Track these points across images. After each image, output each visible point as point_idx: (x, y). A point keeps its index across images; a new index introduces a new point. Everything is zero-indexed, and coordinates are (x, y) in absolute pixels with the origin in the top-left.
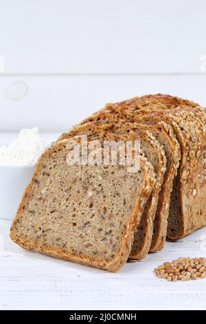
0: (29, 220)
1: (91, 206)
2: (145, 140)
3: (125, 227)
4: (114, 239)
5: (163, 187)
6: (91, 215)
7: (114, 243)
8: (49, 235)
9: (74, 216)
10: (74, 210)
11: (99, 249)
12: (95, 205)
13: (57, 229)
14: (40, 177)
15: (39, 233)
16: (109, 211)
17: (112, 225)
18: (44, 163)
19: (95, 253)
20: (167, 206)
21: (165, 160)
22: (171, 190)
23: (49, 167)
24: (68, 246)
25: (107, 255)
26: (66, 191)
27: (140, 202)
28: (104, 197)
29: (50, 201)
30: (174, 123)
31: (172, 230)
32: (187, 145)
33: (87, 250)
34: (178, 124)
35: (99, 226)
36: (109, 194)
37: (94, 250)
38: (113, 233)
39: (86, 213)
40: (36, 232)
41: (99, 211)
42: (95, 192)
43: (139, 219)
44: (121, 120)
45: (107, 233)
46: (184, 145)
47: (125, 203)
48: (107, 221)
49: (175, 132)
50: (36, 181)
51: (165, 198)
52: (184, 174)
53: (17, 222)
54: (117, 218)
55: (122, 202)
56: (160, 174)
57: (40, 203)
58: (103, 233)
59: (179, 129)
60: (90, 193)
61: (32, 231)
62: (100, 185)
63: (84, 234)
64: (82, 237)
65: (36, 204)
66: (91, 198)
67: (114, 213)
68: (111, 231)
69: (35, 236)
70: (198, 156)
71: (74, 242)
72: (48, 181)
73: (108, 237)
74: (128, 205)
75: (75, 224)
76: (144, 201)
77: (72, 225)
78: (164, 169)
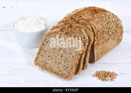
0: (41, 59)
1: (62, 56)
2: (81, 33)
3: (73, 66)
4: (69, 70)
5: (87, 50)
6: (61, 60)
7: (69, 72)
8: (47, 65)
9: (56, 59)
10: (56, 57)
11: (64, 73)
12: (63, 56)
13: (50, 63)
14: (45, 43)
15: (44, 64)
16: (67, 59)
17: (68, 65)
18: (46, 38)
19: (62, 74)
20: (89, 55)
21: (88, 41)
22: (90, 49)
23: (48, 40)
24: (54, 70)
25: (66, 76)
26: (53, 50)
27: (78, 57)
28: (66, 54)
29: (48, 52)
30: (92, 26)
31: (91, 60)
32: (97, 33)
33: (60, 72)
34: (94, 26)
35: (64, 64)
36: (68, 53)
37: (62, 73)
38: (69, 68)
39: (60, 59)
40: (43, 63)
41: (64, 59)
42: (63, 52)
43: (77, 63)
44: (74, 23)
45: (66, 68)
46: (96, 33)
47: (73, 57)
48: (67, 63)
49: (93, 29)
50: (43, 44)
51: (88, 53)
52: (96, 43)
53: (37, 58)
54: (70, 62)
55: (72, 57)
56: (86, 46)
57: (45, 52)
58: (65, 67)
59: (94, 28)
60: (62, 52)
61: (41, 63)
62: (65, 49)
63: (59, 67)
64: (58, 68)
65: (43, 53)
66: (62, 54)
67: (69, 60)
68: (68, 67)
69: (43, 64)
70: (101, 35)
71: (55, 69)
72: (47, 45)
73: (67, 69)
74: (74, 58)
75: (56, 62)
76: (79, 57)
77: (55, 63)
78: (87, 44)
